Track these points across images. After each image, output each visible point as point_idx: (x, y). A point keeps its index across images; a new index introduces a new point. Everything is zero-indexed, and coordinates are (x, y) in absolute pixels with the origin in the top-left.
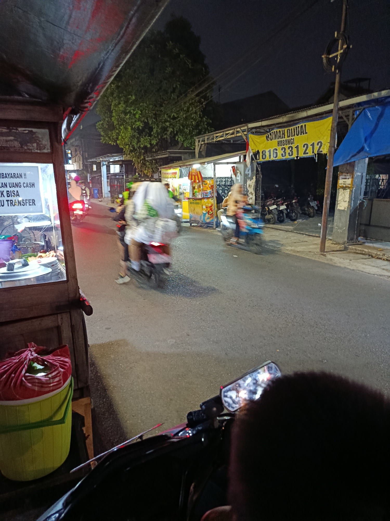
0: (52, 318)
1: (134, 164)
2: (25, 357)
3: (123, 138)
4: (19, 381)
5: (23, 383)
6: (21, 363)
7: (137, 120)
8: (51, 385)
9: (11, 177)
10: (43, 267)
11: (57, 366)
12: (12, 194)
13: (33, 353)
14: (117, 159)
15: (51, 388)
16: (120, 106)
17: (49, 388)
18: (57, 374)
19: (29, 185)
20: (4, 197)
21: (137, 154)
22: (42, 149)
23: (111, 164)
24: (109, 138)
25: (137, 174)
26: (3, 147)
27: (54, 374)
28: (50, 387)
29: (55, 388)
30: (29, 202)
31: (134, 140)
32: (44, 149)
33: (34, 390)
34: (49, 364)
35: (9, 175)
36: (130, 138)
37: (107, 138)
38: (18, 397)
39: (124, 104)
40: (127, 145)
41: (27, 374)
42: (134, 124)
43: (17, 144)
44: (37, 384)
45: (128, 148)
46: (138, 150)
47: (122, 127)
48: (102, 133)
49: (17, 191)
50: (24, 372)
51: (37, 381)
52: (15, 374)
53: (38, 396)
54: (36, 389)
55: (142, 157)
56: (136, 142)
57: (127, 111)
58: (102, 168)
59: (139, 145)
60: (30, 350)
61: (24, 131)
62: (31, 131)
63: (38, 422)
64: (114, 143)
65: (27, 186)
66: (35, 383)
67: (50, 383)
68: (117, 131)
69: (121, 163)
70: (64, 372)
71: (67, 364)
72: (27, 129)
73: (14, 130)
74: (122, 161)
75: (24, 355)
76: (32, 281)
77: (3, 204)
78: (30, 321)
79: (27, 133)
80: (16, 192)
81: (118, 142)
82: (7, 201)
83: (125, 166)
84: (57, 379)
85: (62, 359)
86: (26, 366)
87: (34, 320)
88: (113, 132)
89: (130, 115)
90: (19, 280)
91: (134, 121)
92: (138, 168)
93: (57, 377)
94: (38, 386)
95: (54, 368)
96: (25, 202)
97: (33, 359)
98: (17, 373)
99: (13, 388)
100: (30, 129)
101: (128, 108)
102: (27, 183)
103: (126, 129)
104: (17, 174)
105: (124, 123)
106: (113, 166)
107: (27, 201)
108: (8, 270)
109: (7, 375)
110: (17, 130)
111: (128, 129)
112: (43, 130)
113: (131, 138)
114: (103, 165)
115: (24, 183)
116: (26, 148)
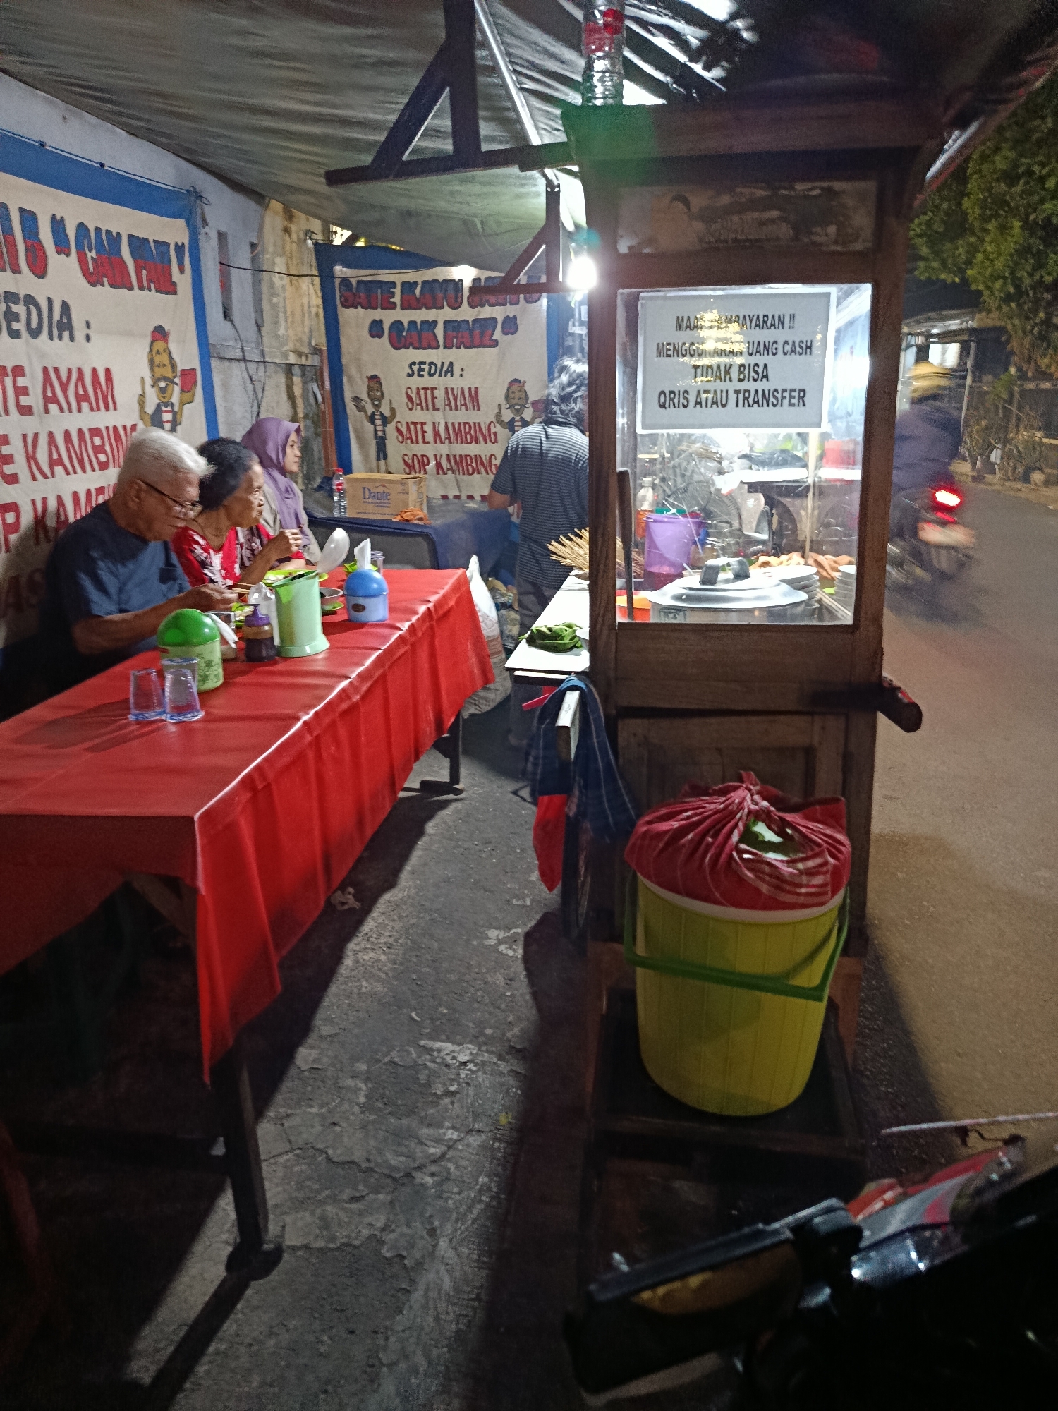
0: (799, 721)
1: (1010, 337)
2: (740, 803)
3: (988, 259)
4: (724, 856)
5: (734, 865)
6: (728, 815)
7: (1048, 197)
8: (803, 890)
9: (756, 325)
10: (785, 587)
11: (819, 845)
12: (752, 374)
13: (757, 797)
14: (954, 325)
15: (801, 899)
16: (997, 158)
17: (795, 897)
18: (821, 865)
19: (798, 349)
20: (731, 380)
21: (1026, 307)
22: (850, 242)
23: (934, 343)
24: (944, 263)
25: (1013, 370)
26: (750, 240)
27: (811, 864)
28: (799, 894)
29: (810, 900)
30: (791, 397)
31: (1023, 261)
32: (856, 240)
33: (758, 891)
34: (796, 836)
35: (751, 321)
36: (1011, 255)
37: (935, 265)
38: (717, 895)
39: (1013, 148)
40: (999, 277)
41: (743, 846)
42: (1035, 210)
43: (784, 231)
44: (767, 878)
45: (1002, 288)
46: (1031, 293)
47: (992, 226)
48: (924, 250)
49: (765, 366)
50: (735, 837)
51: (767, 869)
52: (715, 836)
53: (766, 907)
54: (764, 888)
55: (1042, 315)
56: (1029, 268)
57: (1021, 170)
58: (902, 354)
59: (1037, 277)
60: (750, 790)
61: (810, 190)
62: (830, 190)
63: (755, 977)
64: (956, 276)
65: (793, 351)
66: (763, 872)
67: (801, 886)
68: (972, 239)
69: (965, 339)
70: (835, 867)
71: (843, 849)
72: (816, 184)
73: (785, 189)
74: (972, 331)
75: (736, 796)
76: (755, 617)
77: (724, 402)
78: (743, 719)
79: (820, 196)
80: (761, 366)
81: (970, 272)
82: (737, 392)
83: (978, 348)
84: (818, 880)
85: (828, 832)
86: (741, 825)
87: (754, 719)
88: (960, 242)
89: (1026, 183)
90: (727, 611)
91: (1036, 198)
92: (1020, 352)
93: (818, 873)
94: (769, 884)
95: (812, 850)
96: (779, 396)
97: (757, 811)
98: (720, 838)
99: (707, 871)
100: (825, 184)
101: (1023, 160)
102: (794, 343)
103: (1004, 229)
104: (773, 316)
105: (1001, 212)
106: (939, 346)
107: (785, 394)
108: (703, 582)
109: (695, 835)
110: (793, 188)
111: (1012, 228)
112: (861, 185)
113: (1015, 258)
114: (909, 346)
115: (786, 342)
116: (806, 240)
